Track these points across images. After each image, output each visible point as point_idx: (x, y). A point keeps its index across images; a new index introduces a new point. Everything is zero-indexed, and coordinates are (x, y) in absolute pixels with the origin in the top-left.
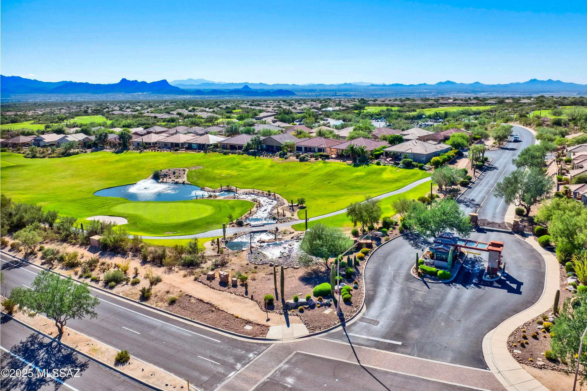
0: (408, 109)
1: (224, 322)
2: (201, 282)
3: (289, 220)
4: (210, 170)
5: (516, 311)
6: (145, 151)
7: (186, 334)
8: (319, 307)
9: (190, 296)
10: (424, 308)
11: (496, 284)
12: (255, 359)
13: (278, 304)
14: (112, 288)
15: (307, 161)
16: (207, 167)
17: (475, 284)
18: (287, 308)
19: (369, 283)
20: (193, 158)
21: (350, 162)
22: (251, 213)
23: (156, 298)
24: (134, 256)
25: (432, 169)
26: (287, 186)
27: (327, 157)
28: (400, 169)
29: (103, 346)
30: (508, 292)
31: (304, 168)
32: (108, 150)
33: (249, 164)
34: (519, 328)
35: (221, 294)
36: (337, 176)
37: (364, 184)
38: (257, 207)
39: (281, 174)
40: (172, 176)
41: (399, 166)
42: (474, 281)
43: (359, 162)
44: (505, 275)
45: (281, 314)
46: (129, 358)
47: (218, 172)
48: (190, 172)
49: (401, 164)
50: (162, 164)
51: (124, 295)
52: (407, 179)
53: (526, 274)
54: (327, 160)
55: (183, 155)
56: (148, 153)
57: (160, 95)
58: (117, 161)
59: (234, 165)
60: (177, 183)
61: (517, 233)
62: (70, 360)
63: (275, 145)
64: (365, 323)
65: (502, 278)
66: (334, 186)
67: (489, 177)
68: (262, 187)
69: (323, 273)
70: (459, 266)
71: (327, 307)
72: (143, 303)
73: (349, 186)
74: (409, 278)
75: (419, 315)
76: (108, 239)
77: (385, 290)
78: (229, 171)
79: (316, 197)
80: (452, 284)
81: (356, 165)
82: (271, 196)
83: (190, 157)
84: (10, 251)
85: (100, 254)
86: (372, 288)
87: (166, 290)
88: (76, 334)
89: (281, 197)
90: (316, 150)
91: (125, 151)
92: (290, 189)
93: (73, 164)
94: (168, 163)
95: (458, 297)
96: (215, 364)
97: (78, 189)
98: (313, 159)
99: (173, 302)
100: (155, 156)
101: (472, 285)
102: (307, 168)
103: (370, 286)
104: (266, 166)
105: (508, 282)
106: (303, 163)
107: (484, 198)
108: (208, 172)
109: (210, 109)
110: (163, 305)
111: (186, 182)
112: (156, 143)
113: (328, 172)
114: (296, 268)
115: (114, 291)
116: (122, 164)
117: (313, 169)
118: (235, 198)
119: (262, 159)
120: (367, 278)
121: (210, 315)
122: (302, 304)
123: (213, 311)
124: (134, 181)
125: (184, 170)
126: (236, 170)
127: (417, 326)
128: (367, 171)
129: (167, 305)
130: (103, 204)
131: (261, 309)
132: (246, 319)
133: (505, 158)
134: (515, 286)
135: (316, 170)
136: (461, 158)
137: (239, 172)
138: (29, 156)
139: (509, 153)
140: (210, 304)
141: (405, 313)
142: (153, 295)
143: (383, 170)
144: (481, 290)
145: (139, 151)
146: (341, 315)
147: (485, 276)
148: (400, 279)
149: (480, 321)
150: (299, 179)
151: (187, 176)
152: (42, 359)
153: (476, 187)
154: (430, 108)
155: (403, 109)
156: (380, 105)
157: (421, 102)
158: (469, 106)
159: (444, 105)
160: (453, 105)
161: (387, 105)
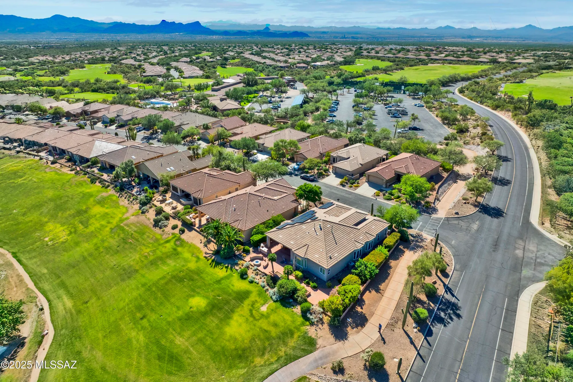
0: (396, 67)
15: (161, 228)
28: (271, 304)
54: (185, 235)
63: (150, 175)
90: (192, 198)
98: (171, 225)
119: (118, 206)
133: (480, 255)
139: (489, 229)
154: (419, 65)
155: (391, 67)
156: (372, 58)
157: (412, 57)
158: (460, 64)
159: (434, 61)
160: (444, 61)
161: (379, 58)
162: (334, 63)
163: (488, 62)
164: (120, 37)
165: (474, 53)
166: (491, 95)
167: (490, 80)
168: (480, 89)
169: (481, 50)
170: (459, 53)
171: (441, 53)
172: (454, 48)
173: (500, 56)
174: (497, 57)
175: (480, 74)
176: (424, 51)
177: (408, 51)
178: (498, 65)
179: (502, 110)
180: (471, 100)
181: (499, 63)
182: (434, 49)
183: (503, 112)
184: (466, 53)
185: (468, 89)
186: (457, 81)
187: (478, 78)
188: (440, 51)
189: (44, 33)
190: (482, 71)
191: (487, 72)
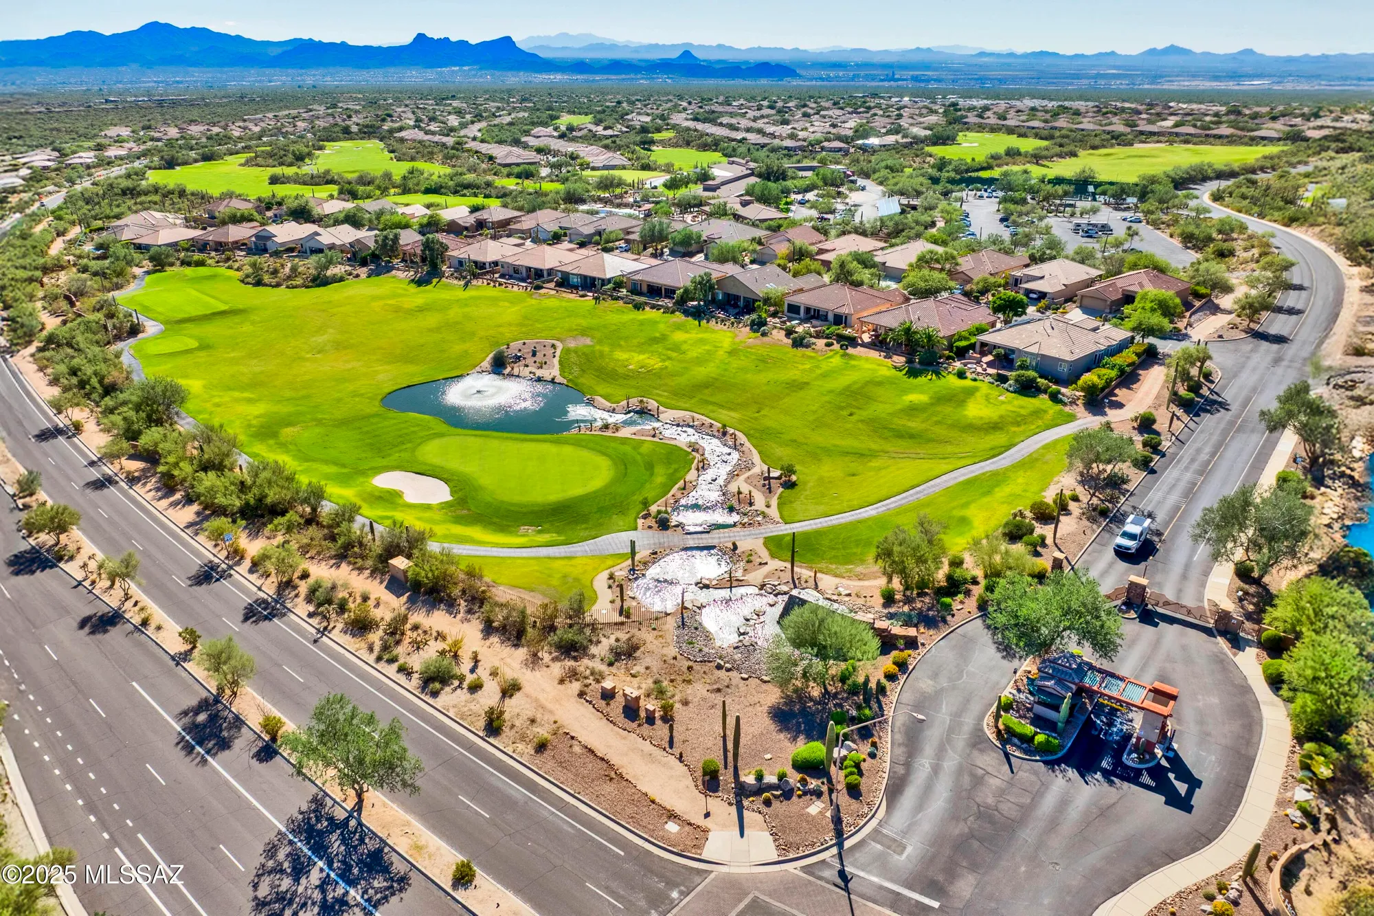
0: (1058, 149)
1: (630, 810)
2: (590, 702)
3: (759, 519)
4: (606, 349)
5: (1172, 856)
6: (474, 282)
7: (565, 827)
8: (800, 796)
9: (573, 738)
10: (992, 822)
11: (1146, 779)
12: (681, 905)
13: (726, 777)
14: (435, 694)
15: (807, 346)
16: (600, 342)
17: (1107, 774)
18: (742, 791)
19: (899, 745)
20: (571, 313)
21: (900, 360)
22: (684, 488)
23: (513, 731)
24: (470, 611)
25: (1079, 402)
26: (762, 413)
27: (852, 342)
28: (1009, 394)
29: (433, 841)
30: (1166, 803)
31: (801, 367)
32: (400, 274)
33: (685, 342)
34: (1164, 902)
35: (625, 738)
36: (869, 398)
37: (923, 426)
38: (698, 469)
39: (749, 376)
40: (530, 361)
41: (1006, 386)
42: (1104, 764)
43: (920, 363)
44: (1171, 754)
45: (730, 804)
46: (474, 876)
47: (621, 355)
48: (567, 351)
49: (1011, 382)
50: (510, 325)
51: (457, 714)
52: (1018, 424)
53: (1213, 758)
54: (851, 351)
55: (552, 300)
56: (482, 289)
57: (497, 73)
58: (421, 309)
59: (655, 340)
60: (539, 380)
61: (1223, 633)
62: (380, 865)
63: (742, 294)
64: (879, 847)
65: (1164, 763)
66: (860, 425)
67: (1203, 436)
68: (711, 407)
69: (816, 703)
70: (1083, 718)
71: (814, 798)
72: (491, 740)
73: (893, 430)
74: (977, 741)
75: (981, 840)
76: (423, 574)
77: (927, 765)
78: (646, 356)
79: (819, 451)
80: (1059, 765)
81: (913, 373)
82: (728, 437)
83: (566, 309)
84: (251, 571)
85: (409, 598)
86: (902, 759)
87: (530, 714)
88: (385, 805)
89: (747, 444)
90: (831, 317)
91: (435, 281)
92: (769, 423)
93: (335, 310)
94: (521, 325)
95: (1064, 803)
96: (615, 906)
97: (350, 387)
98: (821, 343)
99: (541, 747)
100: (494, 301)
101: (1098, 776)
102: (808, 366)
103: (900, 751)
104: (721, 352)
105: (1171, 776)
106: (802, 351)
107: (1177, 508)
108: (602, 355)
109: (605, 129)
110: (525, 750)
111: (559, 379)
112: (496, 263)
113: (849, 386)
114: (765, 682)
115: (440, 702)
116: (432, 320)
117: (819, 372)
118: (654, 436)
119: (713, 331)
120: (896, 730)
121: (609, 788)
122: (771, 787)
123: (611, 779)
124: (456, 368)
125: (553, 346)
126: (660, 354)
127: (974, 867)
128: (935, 393)
129: (533, 752)
130: (400, 436)
131: (696, 786)
132: (668, 807)
133: (1254, 369)
134: (1182, 788)
135: (824, 376)
136: (1152, 365)
137: (664, 361)
138: (249, 280)
139: (1268, 351)
140: (607, 762)
141: (957, 832)
142: (508, 724)
143: (970, 392)
144: (1113, 790)
145: (462, 283)
146: (837, 821)
147: (1129, 755)
148: (961, 740)
149: (1097, 872)
150: (788, 395)
151: (561, 362)
152: (337, 855)
153: (1166, 468)
154: (1112, 146)
155: (1047, 149)
156: (993, 129)
157: (1091, 127)
158: (1211, 144)
159: (1147, 136)
160: (1171, 137)
161: (1010, 131)
162: (909, 140)
163: (1279, 139)
164: (312, 78)
165: (1246, 118)
166: (1281, 204)
167: (1282, 177)
168: (1257, 193)
169: (1265, 110)
170: (1208, 119)
171: (1161, 117)
172: (1195, 106)
173: (1311, 124)
174: (1305, 128)
175: (1260, 164)
176: (1116, 114)
177: (1077, 113)
178: (1305, 144)
179: (1302, 225)
180: (1240, 211)
181: (1307, 139)
182: (1140, 108)
183: (1304, 228)
184: (1224, 119)
185: (1231, 194)
186: (1205, 179)
187: (1253, 171)
188: (1158, 114)
189: (124, 69)
190: (1265, 157)
191: (1276, 160)
